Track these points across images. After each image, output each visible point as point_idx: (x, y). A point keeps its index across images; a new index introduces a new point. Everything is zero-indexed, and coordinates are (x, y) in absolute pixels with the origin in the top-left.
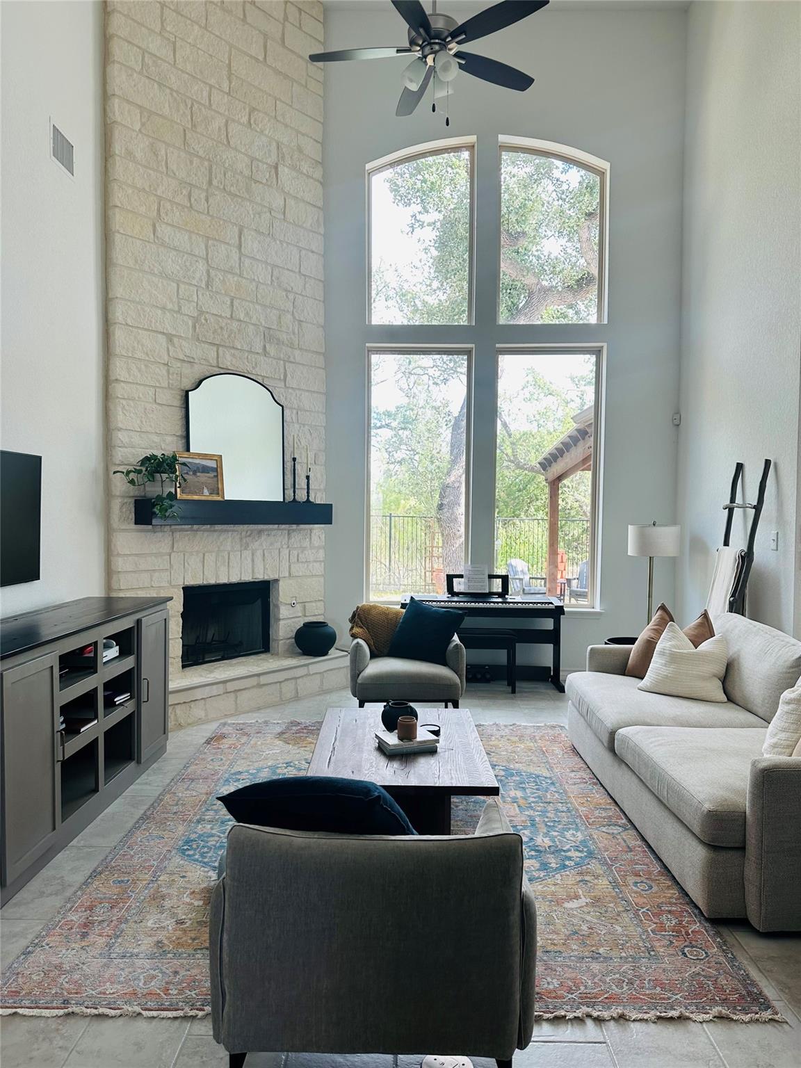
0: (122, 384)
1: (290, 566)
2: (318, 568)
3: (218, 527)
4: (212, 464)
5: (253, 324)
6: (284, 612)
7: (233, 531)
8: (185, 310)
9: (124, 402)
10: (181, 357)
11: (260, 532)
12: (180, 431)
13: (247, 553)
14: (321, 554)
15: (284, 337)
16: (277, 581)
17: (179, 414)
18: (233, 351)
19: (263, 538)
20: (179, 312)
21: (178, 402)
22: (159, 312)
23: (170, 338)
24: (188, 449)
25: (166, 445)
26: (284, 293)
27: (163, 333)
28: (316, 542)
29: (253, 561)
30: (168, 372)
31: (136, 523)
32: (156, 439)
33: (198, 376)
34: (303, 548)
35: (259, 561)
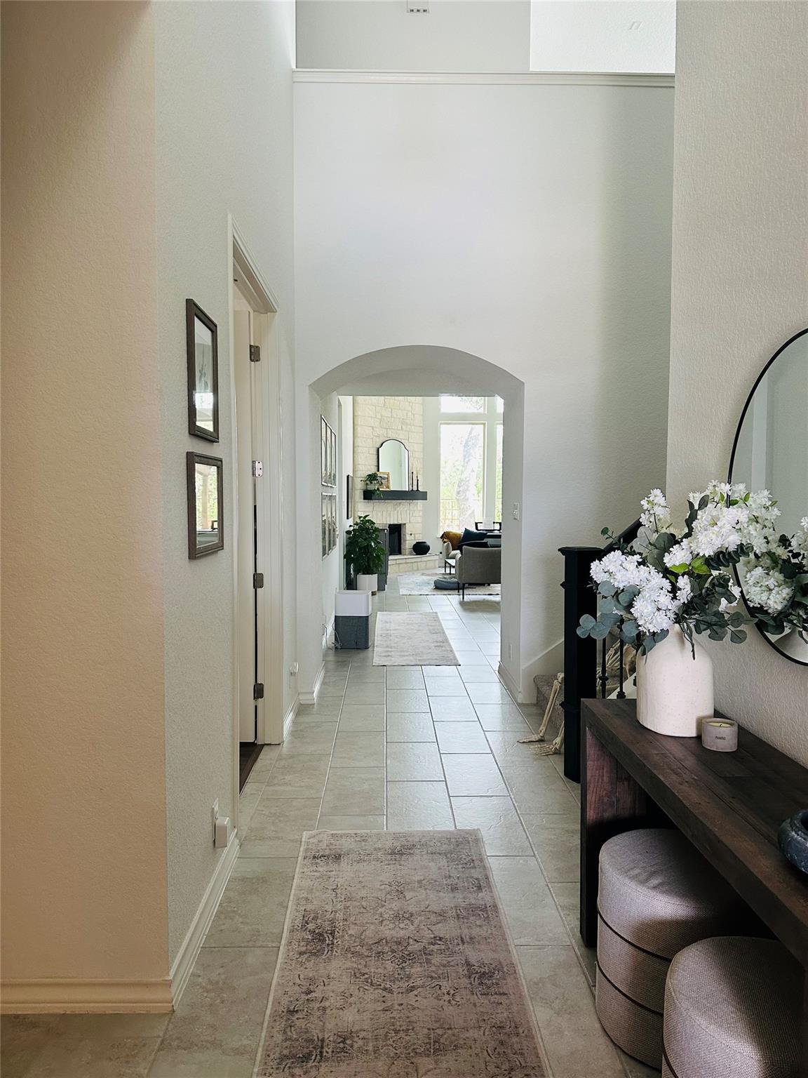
0: (360, 447)
1: (410, 518)
2: (419, 520)
3: (386, 501)
4: (386, 476)
6: (408, 537)
7: (391, 503)
8: (378, 417)
9: (361, 454)
10: (376, 435)
11: (400, 503)
12: (376, 464)
13: (396, 512)
14: (421, 514)
16: (405, 524)
17: (376, 457)
18: (391, 431)
19: (401, 505)
20: (376, 418)
21: (375, 453)
22: (370, 418)
23: (373, 428)
24: (378, 471)
25: (373, 470)
27: (371, 427)
28: (419, 508)
30: (373, 441)
31: (364, 499)
32: (369, 467)
33: (382, 442)
34: (414, 511)
35: (399, 516)
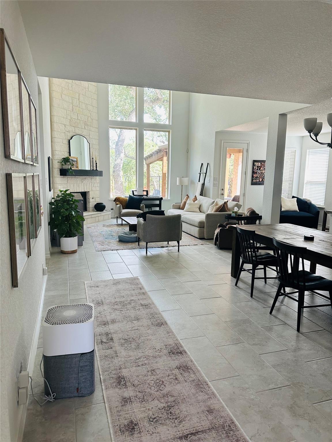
0: (56, 138)
1: (92, 188)
2: (98, 189)
3: (76, 177)
4: (75, 160)
5: (82, 121)
6: (91, 200)
7: (80, 178)
9: (57, 143)
10: (68, 131)
11: (85, 178)
12: (68, 151)
13: (83, 184)
14: (99, 185)
15: (89, 124)
16: (89, 192)
17: (68, 146)
18: (78, 128)
19: (86, 180)
20: (67, 118)
21: (67, 143)
22: (63, 118)
23: (65, 125)
24: (70, 156)
25: (66, 155)
26: (89, 111)
27: (64, 124)
29: (84, 186)
30: (65, 134)
31: (61, 175)
32: (63, 153)
33: (71, 136)
34: (95, 183)
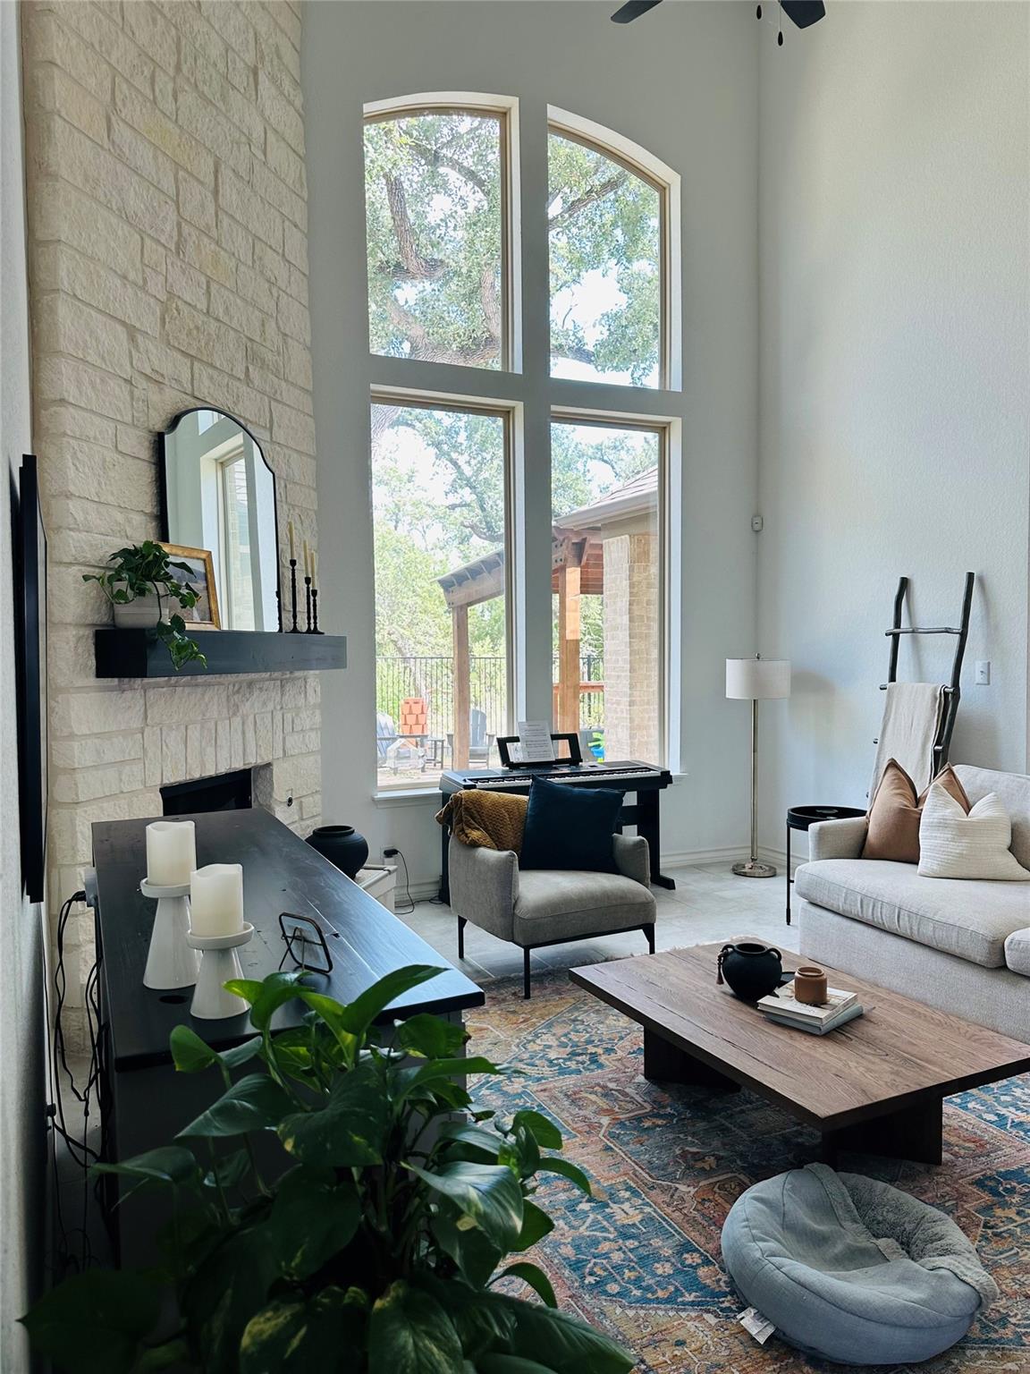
0: (71, 409)
1: (284, 739)
2: (314, 740)
4: (199, 566)
5: (236, 330)
8: (151, 288)
10: (148, 371)
11: (250, 684)
13: (237, 721)
14: (318, 718)
15: (269, 356)
16: (269, 765)
18: (210, 371)
20: (143, 288)
21: (145, 453)
22: (118, 282)
23: (132, 332)
25: (139, 533)
26: (267, 285)
27: (123, 323)
28: (313, 699)
29: (243, 733)
30: (131, 393)
33: (172, 410)
34: (298, 708)
35: (250, 734)
